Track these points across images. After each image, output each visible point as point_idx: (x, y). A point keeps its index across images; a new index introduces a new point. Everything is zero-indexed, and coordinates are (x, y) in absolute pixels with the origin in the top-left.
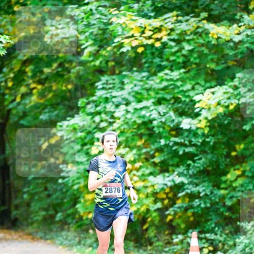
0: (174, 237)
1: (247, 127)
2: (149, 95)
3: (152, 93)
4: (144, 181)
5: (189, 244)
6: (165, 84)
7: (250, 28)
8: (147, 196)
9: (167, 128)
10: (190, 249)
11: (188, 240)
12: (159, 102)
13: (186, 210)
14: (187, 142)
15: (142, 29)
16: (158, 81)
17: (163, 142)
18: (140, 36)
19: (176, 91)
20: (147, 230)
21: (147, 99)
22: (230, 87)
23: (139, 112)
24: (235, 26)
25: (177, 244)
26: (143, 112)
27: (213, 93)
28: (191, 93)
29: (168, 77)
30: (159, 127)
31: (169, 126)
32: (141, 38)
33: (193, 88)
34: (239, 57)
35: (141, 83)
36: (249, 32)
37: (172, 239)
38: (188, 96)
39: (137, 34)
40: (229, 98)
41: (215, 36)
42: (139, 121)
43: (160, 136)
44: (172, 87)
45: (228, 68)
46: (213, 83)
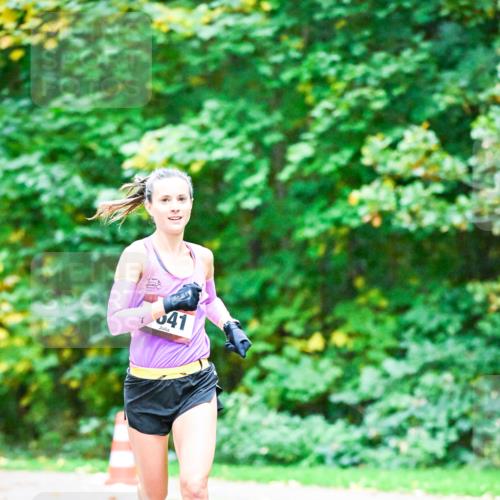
0: (82, 422)
1: (226, 207)
2: (33, 143)
3: (39, 140)
4: (23, 311)
5: (110, 437)
6: (64, 122)
7: (232, 12)
8: (29, 342)
9: (69, 210)
10: (113, 446)
11: (109, 428)
12: (52, 157)
13: (106, 369)
14: (107, 237)
15: (19, 15)
16: (50, 115)
17: (60, 236)
18: (17, 28)
19: (87, 135)
20: (28, 408)
21: (29, 152)
22: (194, 127)
23: (13, 176)
24: (203, 8)
25: (87, 436)
26: (21, 178)
27: (160, 139)
28: (116, 140)
29: (71, 109)
30: (52, 206)
31: (72, 205)
32: (17, 33)
33: (120, 131)
34: (212, 68)
35: (18, 121)
36: (230, 21)
37: (78, 426)
38: (110, 146)
39: (10, 25)
40: (190, 150)
41: (165, 28)
42: (13, 195)
43: (54, 224)
44: (77, 128)
45: (189, 90)
46: (160, 120)
